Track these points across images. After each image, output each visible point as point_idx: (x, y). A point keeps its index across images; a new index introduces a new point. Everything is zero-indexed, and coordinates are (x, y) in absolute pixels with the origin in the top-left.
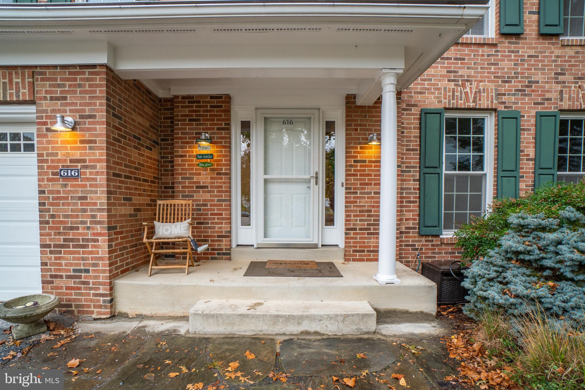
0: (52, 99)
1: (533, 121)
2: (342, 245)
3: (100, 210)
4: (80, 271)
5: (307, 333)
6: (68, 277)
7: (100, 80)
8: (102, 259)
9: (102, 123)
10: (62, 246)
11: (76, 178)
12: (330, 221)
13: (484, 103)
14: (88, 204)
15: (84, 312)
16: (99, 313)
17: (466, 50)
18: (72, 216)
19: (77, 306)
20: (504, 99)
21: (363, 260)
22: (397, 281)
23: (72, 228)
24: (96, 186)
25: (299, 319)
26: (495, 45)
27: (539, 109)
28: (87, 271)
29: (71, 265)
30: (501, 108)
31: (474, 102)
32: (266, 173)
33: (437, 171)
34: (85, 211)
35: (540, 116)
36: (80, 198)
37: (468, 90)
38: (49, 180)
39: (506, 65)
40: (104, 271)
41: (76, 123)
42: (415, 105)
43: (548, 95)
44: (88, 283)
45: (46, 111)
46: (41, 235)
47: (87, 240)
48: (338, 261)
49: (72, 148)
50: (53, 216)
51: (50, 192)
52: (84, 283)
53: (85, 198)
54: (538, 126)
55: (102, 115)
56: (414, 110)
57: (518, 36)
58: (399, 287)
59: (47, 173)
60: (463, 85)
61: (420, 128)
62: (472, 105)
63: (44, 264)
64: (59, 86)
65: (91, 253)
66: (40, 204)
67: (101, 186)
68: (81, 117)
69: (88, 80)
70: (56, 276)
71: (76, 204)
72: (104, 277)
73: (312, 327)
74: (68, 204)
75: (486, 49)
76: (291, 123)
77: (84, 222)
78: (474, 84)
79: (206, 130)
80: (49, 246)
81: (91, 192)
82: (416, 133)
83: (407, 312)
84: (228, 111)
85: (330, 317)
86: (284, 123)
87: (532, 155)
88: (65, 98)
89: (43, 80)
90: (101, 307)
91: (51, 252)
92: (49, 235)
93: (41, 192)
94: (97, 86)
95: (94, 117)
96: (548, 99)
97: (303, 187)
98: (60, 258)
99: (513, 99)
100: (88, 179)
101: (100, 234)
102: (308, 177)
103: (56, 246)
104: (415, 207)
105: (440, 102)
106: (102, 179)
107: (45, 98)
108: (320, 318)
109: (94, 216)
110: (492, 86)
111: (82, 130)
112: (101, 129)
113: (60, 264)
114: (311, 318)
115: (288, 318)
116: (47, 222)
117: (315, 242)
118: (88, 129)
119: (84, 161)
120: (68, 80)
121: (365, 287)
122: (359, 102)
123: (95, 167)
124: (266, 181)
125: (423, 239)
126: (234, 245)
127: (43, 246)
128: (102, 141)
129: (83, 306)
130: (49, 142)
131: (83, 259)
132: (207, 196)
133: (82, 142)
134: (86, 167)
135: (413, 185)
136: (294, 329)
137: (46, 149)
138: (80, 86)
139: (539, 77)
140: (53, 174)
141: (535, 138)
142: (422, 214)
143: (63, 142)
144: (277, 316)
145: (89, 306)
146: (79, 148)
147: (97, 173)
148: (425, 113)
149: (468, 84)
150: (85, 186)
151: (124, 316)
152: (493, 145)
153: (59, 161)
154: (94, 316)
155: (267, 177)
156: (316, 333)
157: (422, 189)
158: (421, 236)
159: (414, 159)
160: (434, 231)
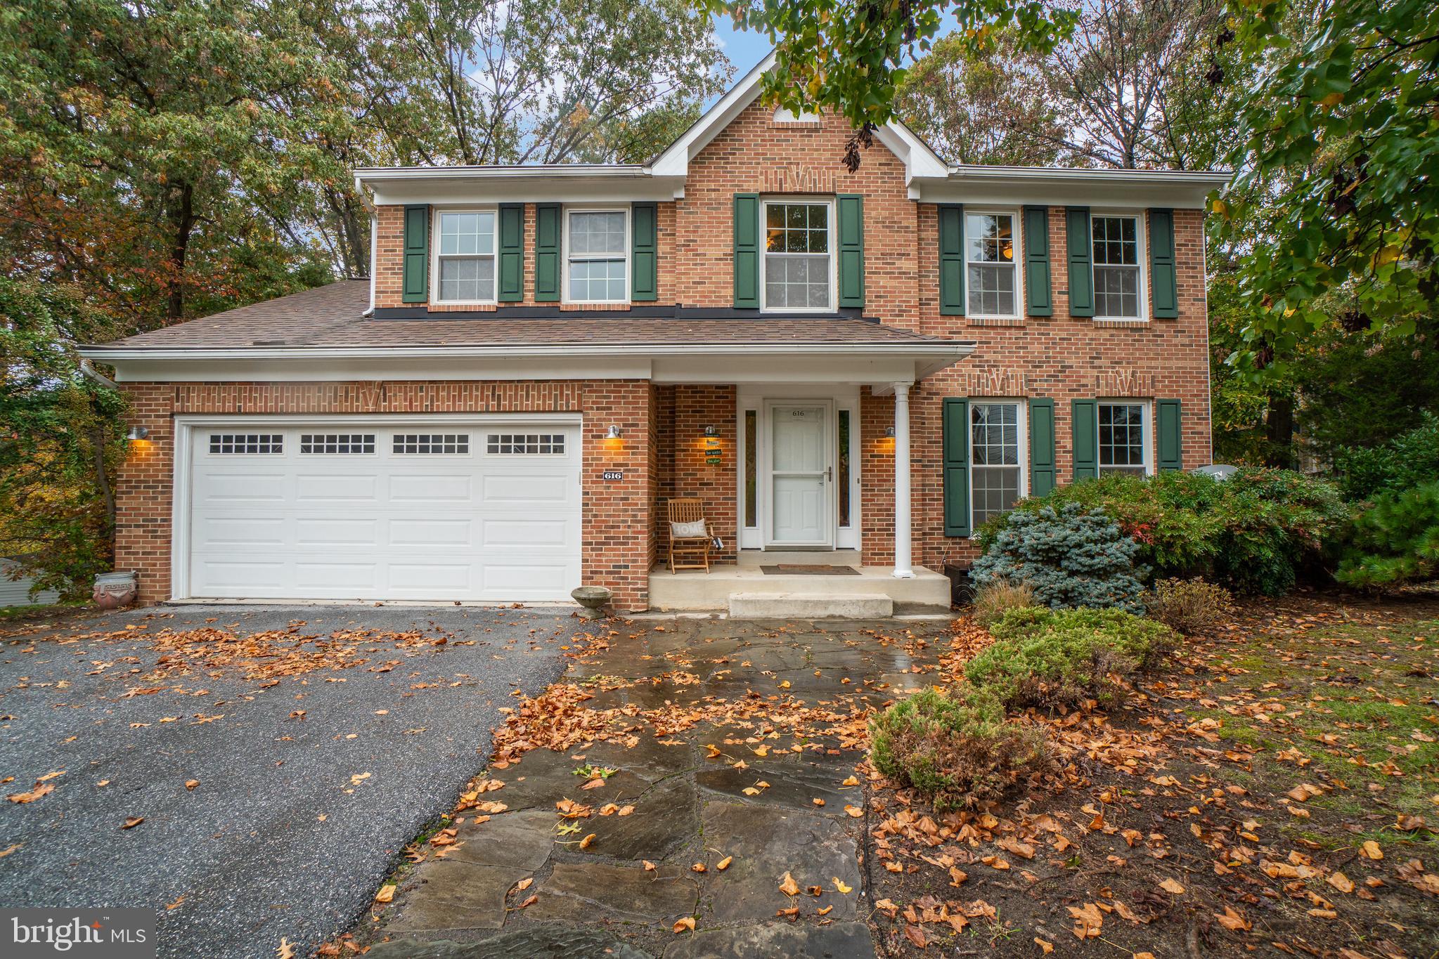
0: (598, 409)
1: (1068, 409)
2: (859, 548)
3: (640, 510)
4: (620, 567)
5: (833, 617)
6: (608, 573)
7: (643, 393)
8: (641, 555)
9: (644, 431)
10: (604, 544)
11: (618, 481)
12: (844, 520)
13: (1013, 391)
14: (629, 505)
15: (621, 606)
16: (636, 607)
17: (992, 333)
18: (614, 516)
19: (615, 601)
20: (1035, 385)
21: (882, 564)
22: (913, 576)
23: (613, 527)
24: (638, 488)
25: (826, 604)
26: (1023, 328)
27: (1075, 396)
28: (626, 567)
29: (611, 561)
30: (1033, 395)
31: (1002, 389)
32: (774, 469)
33: (963, 465)
34: (626, 510)
35: (1075, 404)
36: (622, 499)
37: (994, 376)
38: (593, 482)
39: (1036, 349)
40: (643, 567)
41: (621, 431)
42: (937, 394)
43: (1083, 381)
44: (627, 578)
45: (592, 420)
46: (584, 533)
47: (628, 538)
48: (856, 565)
49: (616, 454)
50: (595, 516)
51: (594, 493)
52: (623, 578)
53: (627, 499)
54: (1075, 414)
55: (644, 424)
56: (935, 399)
57: (1048, 318)
58: (914, 581)
59: (591, 476)
60: (990, 371)
61: (943, 419)
62: (999, 393)
63: (584, 561)
64: (605, 397)
65: (631, 549)
66: (584, 505)
67: (643, 488)
68: (625, 425)
69: (631, 392)
70: (596, 572)
71: (618, 505)
72: (641, 572)
73: (837, 611)
74: (611, 505)
75: (1013, 331)
76: (802, 414)
77: (626, 521)
78: (1002, 369)
79: (711, 423)
80: (591, 544)
81: (633, 493)
82: (939, 423)
83: (923, 605)
84: (734, 402)
85: (852, 603)
86: (794, 414)
87: (1069, 446)
88: (610, 408)
89: (590, 391)
90: (638, 600)
91: (592, 550)
92: (591, 533)
93: (585, 493)
94: (640, 397)
95: (637, 425)
96: (1083, 386)
97: (814, 484)
98: (600, 555)
99: (1045, 385)
100: (630, 482)
101: (640, 532)
102: (820, 473)
103: (597, 543)
104: (938, 505)
105: (964, 389)
106: (643, 482)
107: (592, 408)
108: (844, 604)
109: (635, 516)
110: (1021, 372)
111: (625, 437)
112: (643, 436)
113: (601, 561)
114: (836, 603)
115: (817, 603)
116: (590, 521)
117: (830, 544)
118: (632, 437)
119: (627, 465)
120: (613, 392)
121: (883, 581)
122: (875, 393)
123: (637, 471)
124: (775, 477)
125: (950, 541)
126: (739, 549)
127: (584, 544)
128: (644, 448)
129: (620, 600)
130: (594, 448)
131: (623, 555)
132: (712, 494)
133: (625, 448)
134: (629, 471)
135: (936, 481)
136: (822, 613)
137: (592, 454)
138: (624, 397)
139: (1072, 361)
140: (597, 477)
141: (1071, 428)
142: (947, 514)
143: (607, 448)
144: (807, 602)
145: (626, 600)
146: (622, 454)
147: (639, 476)
148: (948, 403)
149: (994, 370)
150: (627, 488)
151: (657, 610)
152: (1026, 435)
153: (603, 465)
154: (632, 610)
155: (776, 472)
156: (841, 617)
157: (947, 485)
158: (947, 537)
159: (937, 452)
160: (961, 532)
